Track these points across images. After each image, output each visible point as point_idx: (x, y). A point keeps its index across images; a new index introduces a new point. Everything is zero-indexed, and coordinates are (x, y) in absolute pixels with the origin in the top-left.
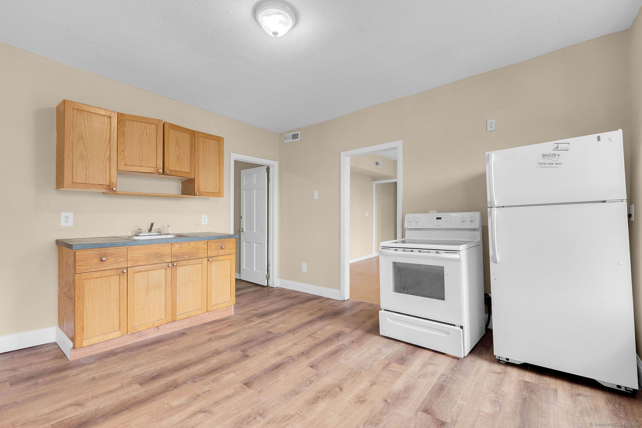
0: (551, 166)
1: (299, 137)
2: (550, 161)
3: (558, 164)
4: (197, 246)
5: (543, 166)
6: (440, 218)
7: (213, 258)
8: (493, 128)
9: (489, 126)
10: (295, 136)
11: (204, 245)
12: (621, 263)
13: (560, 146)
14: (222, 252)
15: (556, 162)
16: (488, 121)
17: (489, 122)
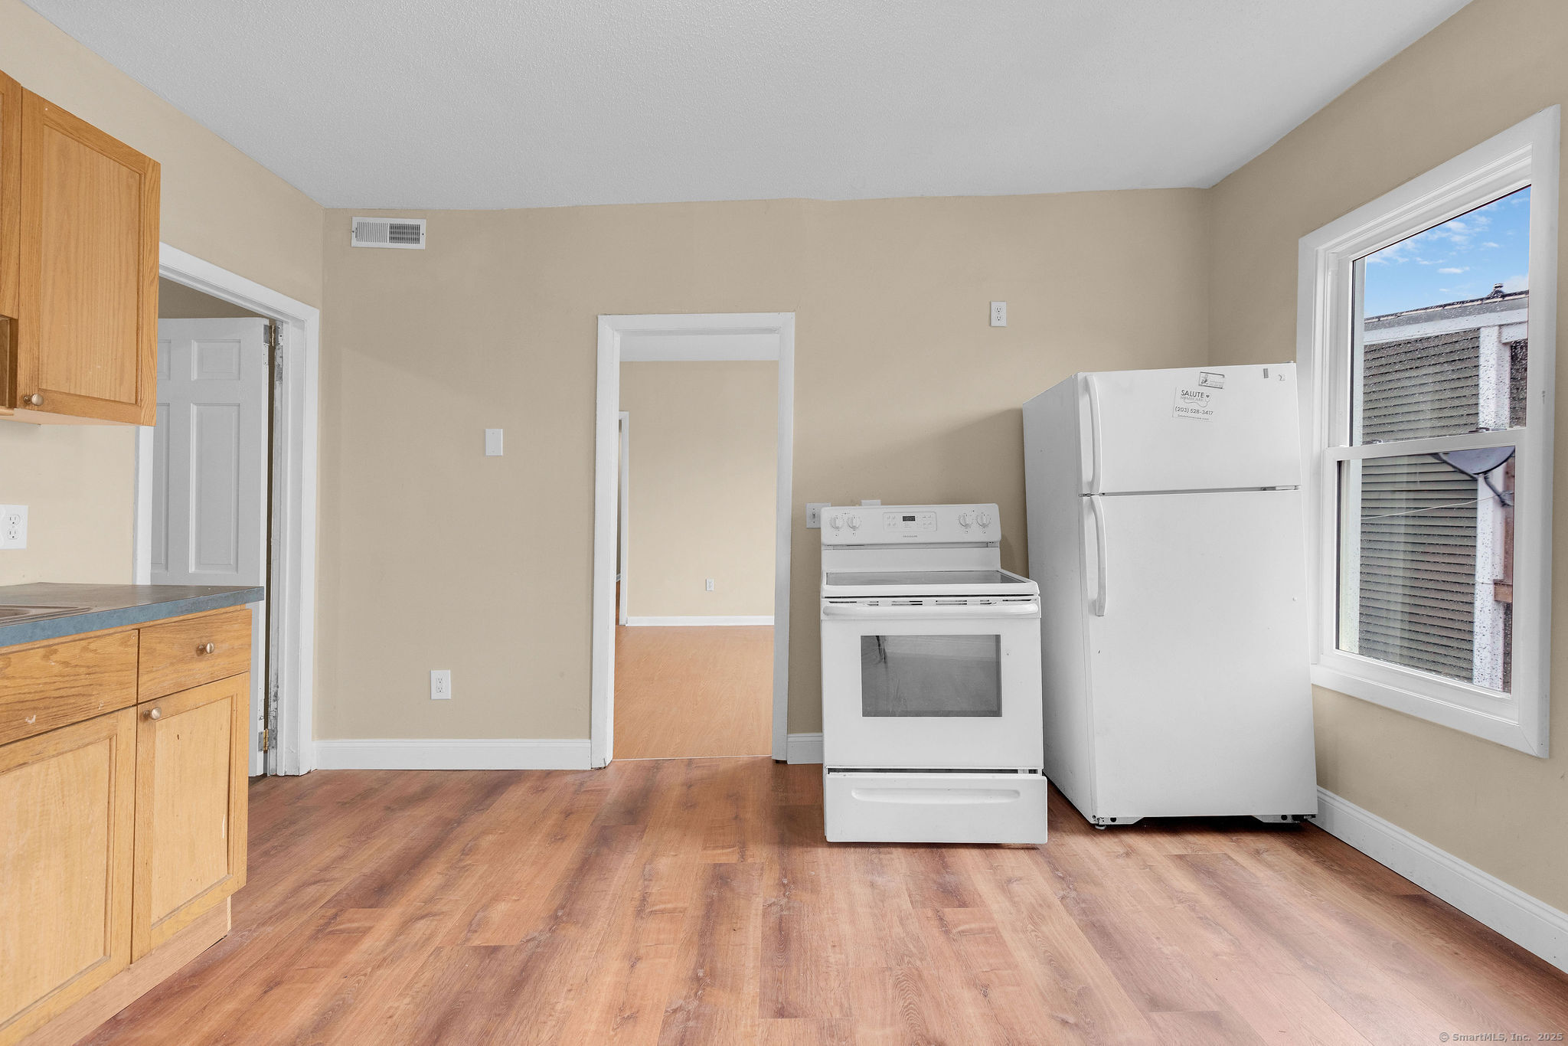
0: (1196, 415)
1: (423, 239)
2: (1195, 406)
3: (1207, 413)
4: (91, 655)
5: (1183, 414)
6: (912, 519)
7: (162, 703)
8: (1003, 323)
9: (994, 315)
10: (402, 233)
11: (121, 648)
12: (1296, 599)
13: (1210, 378)
14: (201, 668)
15: (1203, 409)
16: (992, 303)
17: (994, 305)
